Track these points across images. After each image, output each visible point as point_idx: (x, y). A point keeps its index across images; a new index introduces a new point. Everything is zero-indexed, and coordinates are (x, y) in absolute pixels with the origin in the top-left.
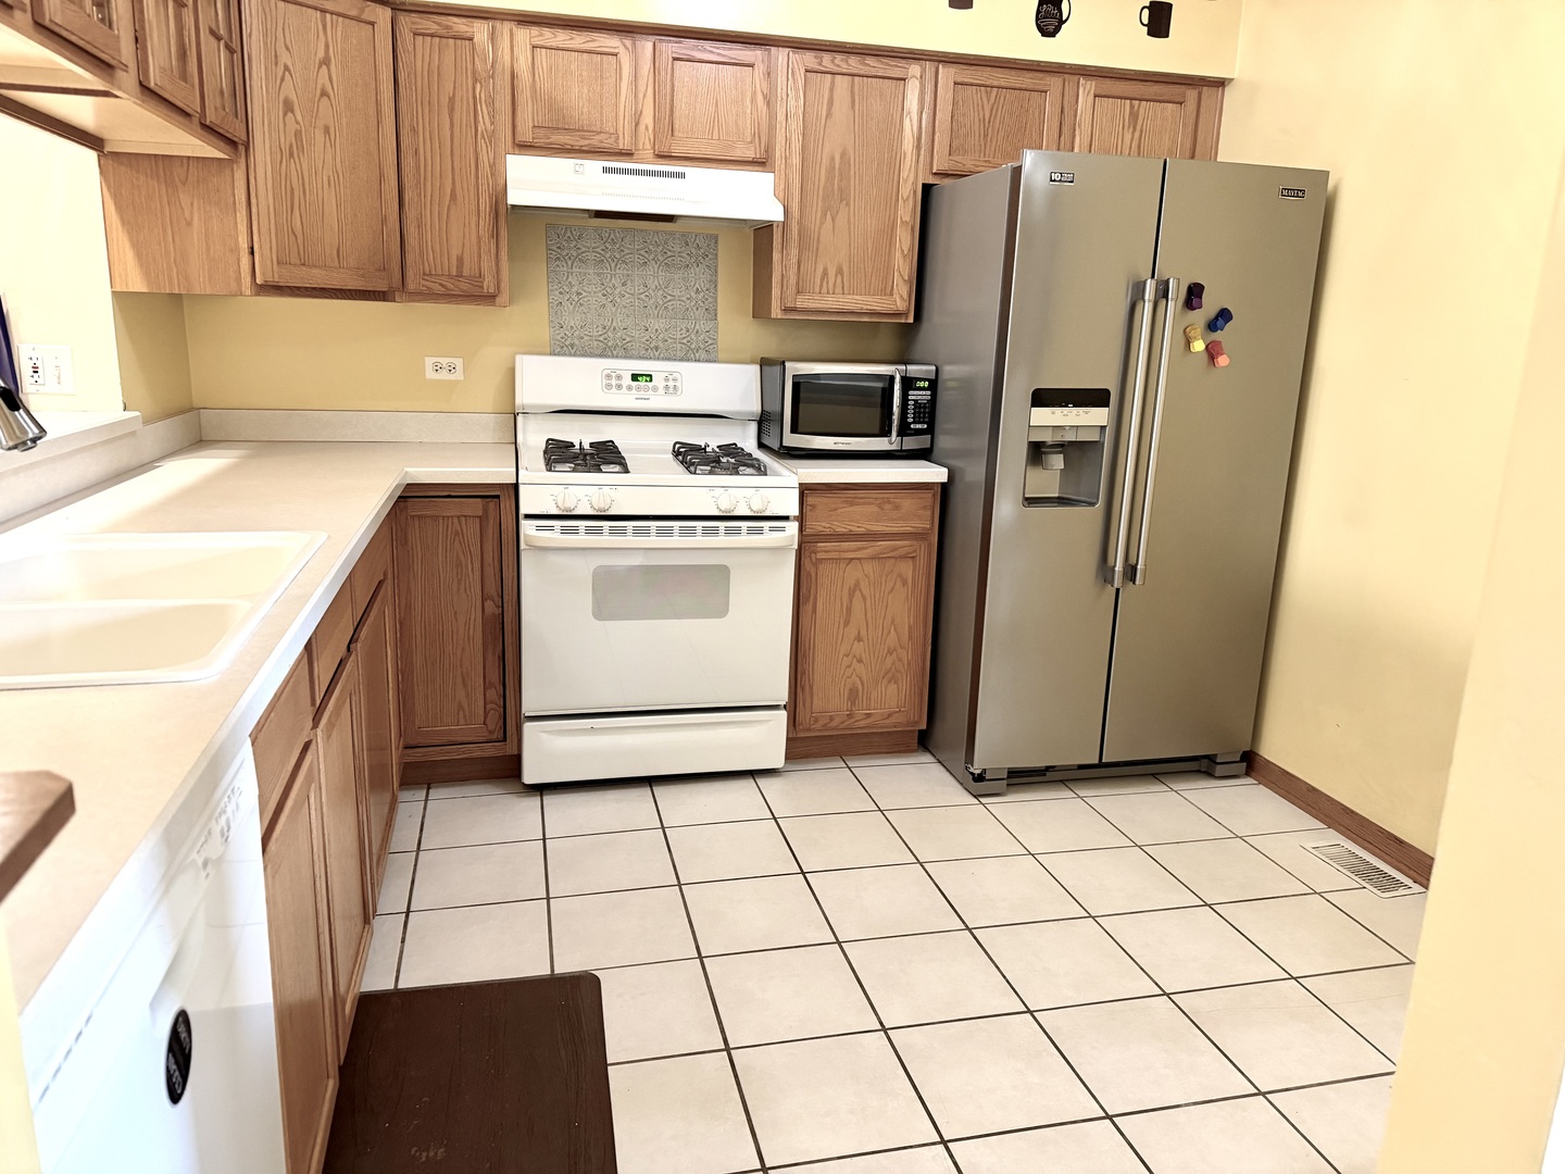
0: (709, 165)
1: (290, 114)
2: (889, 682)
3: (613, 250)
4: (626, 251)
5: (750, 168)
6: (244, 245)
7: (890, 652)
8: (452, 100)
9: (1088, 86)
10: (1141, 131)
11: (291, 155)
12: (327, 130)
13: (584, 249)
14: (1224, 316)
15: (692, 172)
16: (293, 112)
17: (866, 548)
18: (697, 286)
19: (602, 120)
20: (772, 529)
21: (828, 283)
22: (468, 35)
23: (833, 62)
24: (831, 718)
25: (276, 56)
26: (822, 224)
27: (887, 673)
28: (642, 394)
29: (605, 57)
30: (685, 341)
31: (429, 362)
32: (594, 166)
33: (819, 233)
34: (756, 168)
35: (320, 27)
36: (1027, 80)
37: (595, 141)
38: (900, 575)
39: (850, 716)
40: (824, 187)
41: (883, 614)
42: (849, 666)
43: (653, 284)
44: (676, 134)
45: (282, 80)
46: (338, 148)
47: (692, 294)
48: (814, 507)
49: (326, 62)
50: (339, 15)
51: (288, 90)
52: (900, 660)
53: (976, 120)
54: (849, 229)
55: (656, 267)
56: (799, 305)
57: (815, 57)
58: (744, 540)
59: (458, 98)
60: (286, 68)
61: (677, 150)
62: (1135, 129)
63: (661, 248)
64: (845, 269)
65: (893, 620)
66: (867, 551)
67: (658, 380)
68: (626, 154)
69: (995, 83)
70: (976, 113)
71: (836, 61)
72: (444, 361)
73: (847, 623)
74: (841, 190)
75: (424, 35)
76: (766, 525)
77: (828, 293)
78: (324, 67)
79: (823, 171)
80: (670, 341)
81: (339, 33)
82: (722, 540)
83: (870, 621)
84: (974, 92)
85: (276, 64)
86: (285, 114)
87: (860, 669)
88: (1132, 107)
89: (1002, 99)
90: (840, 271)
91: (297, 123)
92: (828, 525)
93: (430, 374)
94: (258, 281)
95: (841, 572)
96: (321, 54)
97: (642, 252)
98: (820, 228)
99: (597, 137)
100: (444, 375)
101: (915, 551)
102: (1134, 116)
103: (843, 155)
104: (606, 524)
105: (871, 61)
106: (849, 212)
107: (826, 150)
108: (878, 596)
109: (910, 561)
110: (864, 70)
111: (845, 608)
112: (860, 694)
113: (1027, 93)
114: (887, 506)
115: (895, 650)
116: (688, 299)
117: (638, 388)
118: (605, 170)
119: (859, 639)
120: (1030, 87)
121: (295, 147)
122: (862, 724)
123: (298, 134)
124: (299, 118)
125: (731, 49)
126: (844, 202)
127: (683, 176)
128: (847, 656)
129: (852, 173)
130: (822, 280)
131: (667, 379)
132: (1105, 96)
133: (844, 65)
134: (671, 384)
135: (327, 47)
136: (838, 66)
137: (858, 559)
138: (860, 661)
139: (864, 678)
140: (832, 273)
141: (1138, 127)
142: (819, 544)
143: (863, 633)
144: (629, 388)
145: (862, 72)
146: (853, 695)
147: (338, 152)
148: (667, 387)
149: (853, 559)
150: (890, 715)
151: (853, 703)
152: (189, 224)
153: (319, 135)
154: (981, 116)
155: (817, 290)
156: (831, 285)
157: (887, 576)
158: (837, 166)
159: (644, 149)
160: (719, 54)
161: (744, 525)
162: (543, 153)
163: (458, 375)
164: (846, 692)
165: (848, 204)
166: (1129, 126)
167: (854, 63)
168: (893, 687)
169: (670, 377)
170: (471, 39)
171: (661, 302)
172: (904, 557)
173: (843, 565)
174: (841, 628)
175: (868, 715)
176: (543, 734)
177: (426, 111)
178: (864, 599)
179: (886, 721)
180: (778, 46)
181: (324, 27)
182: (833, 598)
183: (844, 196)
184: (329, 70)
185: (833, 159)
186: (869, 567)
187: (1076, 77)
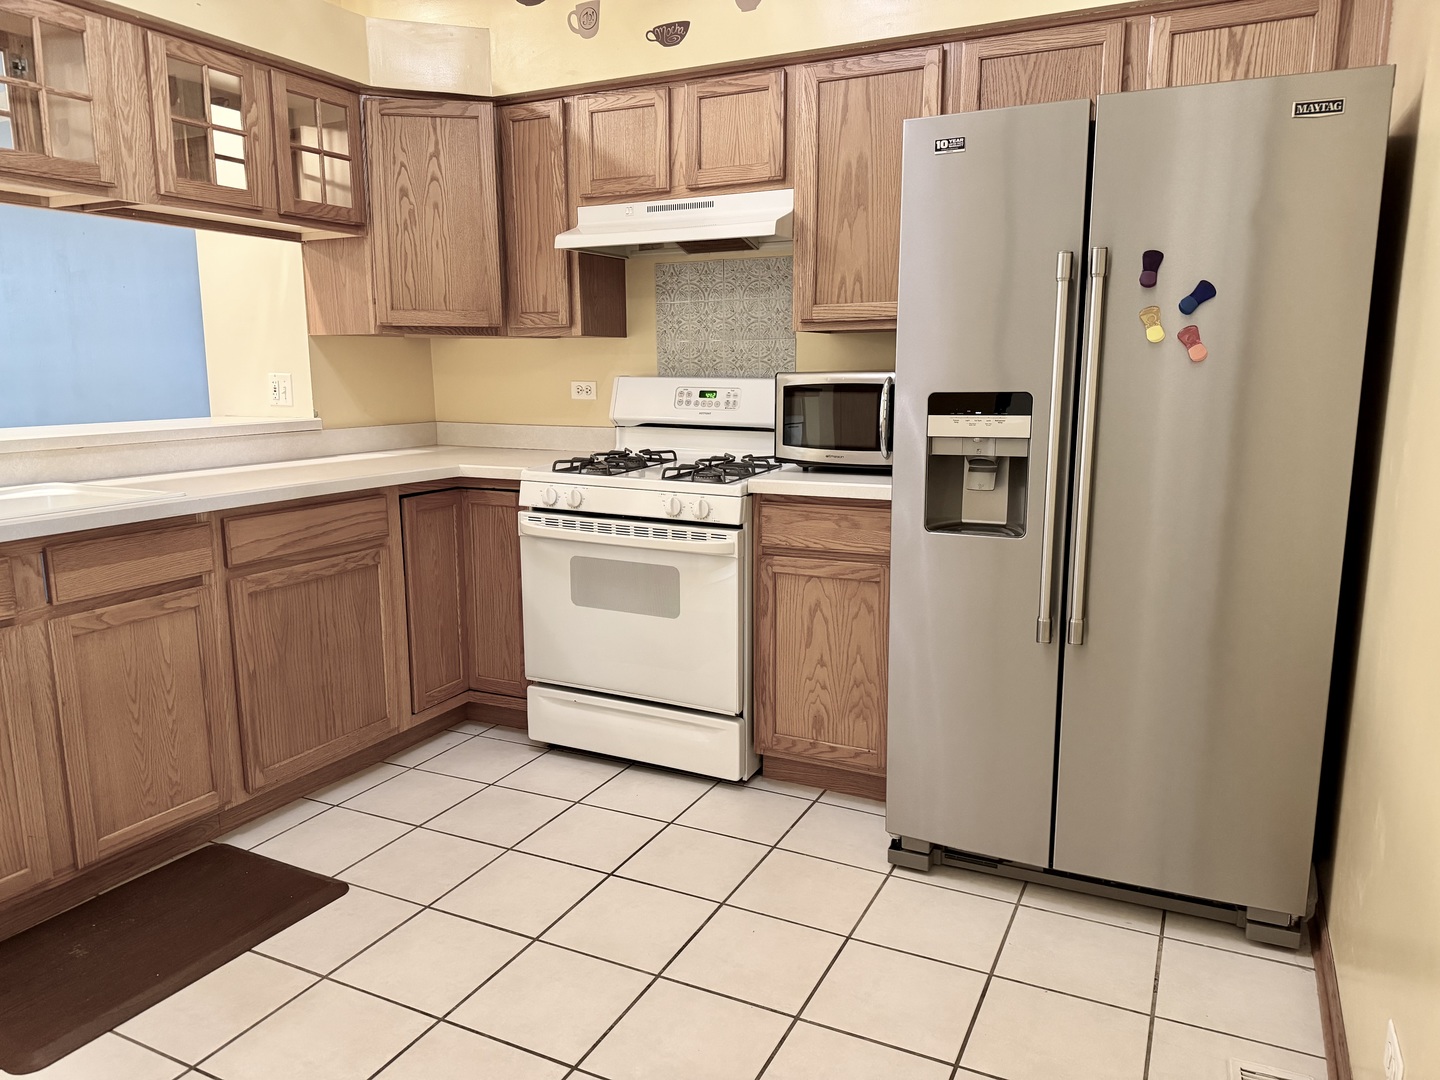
0: (732, 190)
1: (405, 198)
2: (858, 717)
3: (706, 281)
4: (717, 281)
5: (771, 187)
6: (370, 298)
7: (857, 684)
8: (538, 169)
9: (1161, 25)
10: (1249, 63)
11: (406, 228)
12: (436, 206)
13: (683, 282)
14: (1204, 292)
15: (718, 199)
16: (407, 196)
17: (823, 567)
18: (778, 306)
19: (644, 165)
20: (715, 536)
21: (846, 291)
22: (546, 114)
23: (844, 67)
24: (794, 743)
25: (394, 158)
26: (839, 232)
27: (854, 707)
28: (706, 409)
29: (646, 109)
30: (766, 360)
31: (574, 385)
32: (641, 207)
33: (836, 242)
34: (777, 187)
35: (431, 130)
36: (1074, 35)
37: (637, 185)
38: (864, 601)
39: (813, 745)
40: (841, 195)
41: (847, 642)
42: (812, 691)
43: (738, 307)
44: (703, 167)
45: (399, 174)
46: (445, 218)
47: (773, 315)
48: (769, 518)
49: (436, 155)
50: (446, 117)
51: (404, 180)
52: (869, 695)
53: (1011, 93)
54: (868, 233)
55: (742, 292)
56: (815, 316)
57: (827, 67)
58: (689, 544)
59: (541, 167)
60: (402, 165)
61: (703, 182)
62: (1237, 63)
63: (746, 274)
64: (864, 276)
65: (859, 648)
66: (823, 570)
67: (721, 396)
68: (666, 193)
69: (1031, 48)
70: (1010, 88)
71: (848, 66)
72: (584, 385)
73: (808, 645)
74: (858, 196)
75: (519, 121)
76: (709, 531)
77: (846, 302)
78: (434, 159)
79: (840, 180)
80: (753, 360)
81: (447, 131)
82: (669, 543)
83: (833, 647)
84: (1007, 64)
85: (394, 163)
86: (401, 199)
87: (826, 697)
88: (1232, 36)
89: (1043, 64)
90: (858, 279)
91: (411, 204)
92: (784, 539)
93: (575, 396)
94: (378, 323)
95: (801, 591)
96: (431, 149)
97: (730, 280)
98: (837, 235)
99: (639, 181)
100: (583, 396)
101: (879, 576)
102: (1235, 48)
103: (860, 158)
104: (578, 519)
105: (883, 57)
106: (867, 216)
107: (842, 158)
108: (840, 621)
109: (876, 587)
110: (877, 68)
111: (806, 628)
112: (826, 724)
113: (1077, 51)
114: (844, 524)
115: (862, 682)
116: (769, 319)
117: (704, 404)
118: (650, 209)
119: (822, 663)
120: (1079, 43)
121: (408, 222)
122: (827, 756)
123: (411, 213)
124: (413, 200)
125: (747, 78)
126: (862, 207)
127: (711, 204)
128: (810, 679)
129: (870, 175)
130: (840, 289)
131: (728, 395)
132: (1188, 32)
133: (856, 68)
134: (731, 399)
135: (437, 143)
136: (850, 70)
137: (818, 577)
138: (824, 687)
139: (829, 707)
140: (849, 282)
141: (1243, 59)
142: (776, 557)
143: (826, 658)
144: (697, 404)
145: (875, 70)
146: (818, 722)
147: (445, 222)
148: (728, 402)
149: (812, 577)
150: (857, 755)
151: (818, 732)
152: (345, 285)
153: (430, 210)
154: (1017, 90)
155: (835, 299)
156: (849, 293)
157: (850, 599)
158: (854, 173)
159: (679, 186)
160: (737, 85)
161: (689, 529)
162: (602, 202)
163: (593, 396)
164: (811, 719)
165: (866, 209)
166: (1228, 61)
167: (867, 63)
168: (861, 725)
169: (732, 393)
170: (548, 117)
171: (745, 325)
172: (867, 581)
173: (802, 582)
174: (803, 647)
175: (833, 749)
176: (541, 699)
177: (522, 181)
178: (826, 622)
179: (852, 760)
180: (795, 64)
181: (435, 129)
182: (793, 615)
183: (861, 201)
184: (438, 160)
185: (849, 165)
186: (829, 586)
187: (1146, 17)
